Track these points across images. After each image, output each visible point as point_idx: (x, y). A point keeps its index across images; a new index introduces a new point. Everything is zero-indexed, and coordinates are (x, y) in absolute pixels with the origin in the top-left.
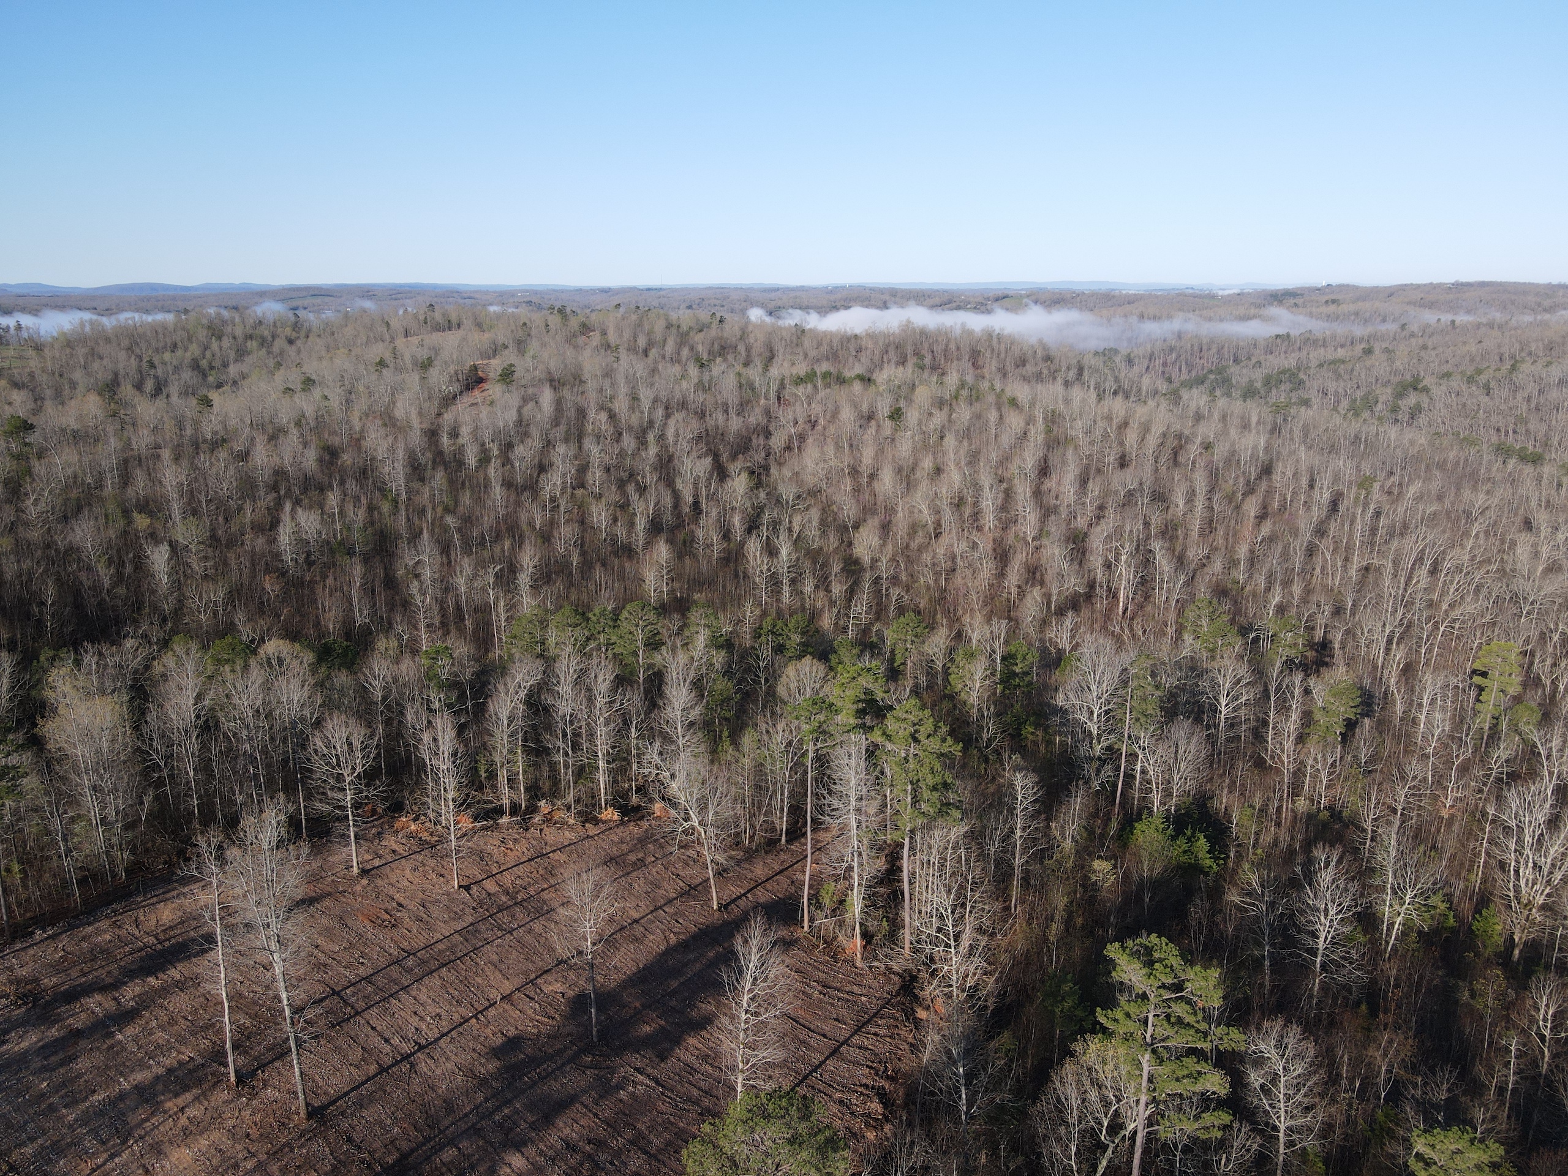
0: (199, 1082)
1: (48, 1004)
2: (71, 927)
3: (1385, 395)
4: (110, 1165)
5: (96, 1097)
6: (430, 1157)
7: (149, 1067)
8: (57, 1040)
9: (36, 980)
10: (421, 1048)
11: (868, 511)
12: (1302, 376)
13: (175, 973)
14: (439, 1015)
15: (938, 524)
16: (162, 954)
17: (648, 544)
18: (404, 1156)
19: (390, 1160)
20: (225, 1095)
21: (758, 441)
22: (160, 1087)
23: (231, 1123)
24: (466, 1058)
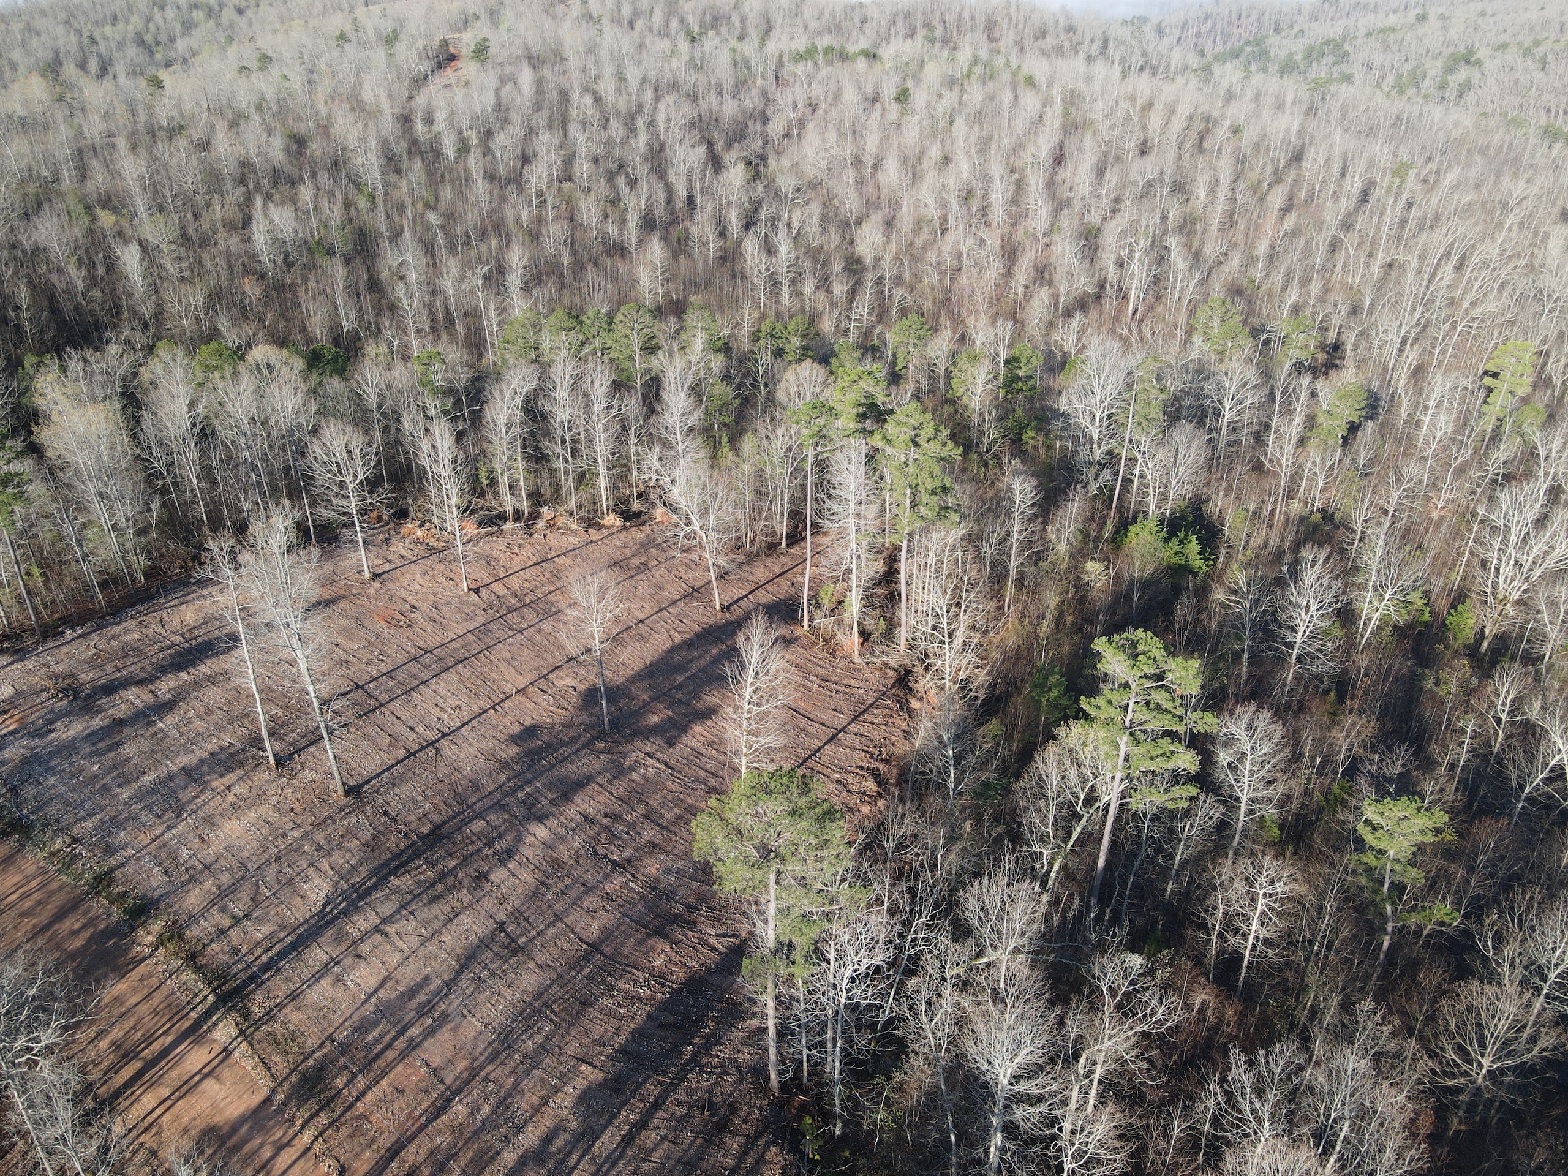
0: (241, 764)
1: (88, 696)
2: (100, 627)
3: (1434, 69)
4: (167, 836)
5: (146, 778)
6: (459, 829)
7: (193, 751)
8: (101, 728)
9: (73, 675)
10: (444, 735)
11: (870, 205)
12: (1347, 47)
13: (205, 668)
14: (458, 707)
15: (944, 220)
16: (190, 651)
17: (641, 242)
18: (437, 828)
19: (425, 830)
20: (266, 776)
21: (755, 127)
22: (205, 769)
23: (275, 799)
24: (487, 745)
